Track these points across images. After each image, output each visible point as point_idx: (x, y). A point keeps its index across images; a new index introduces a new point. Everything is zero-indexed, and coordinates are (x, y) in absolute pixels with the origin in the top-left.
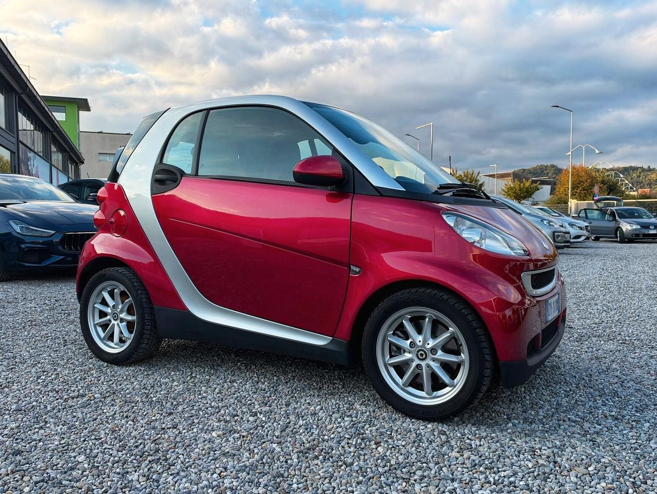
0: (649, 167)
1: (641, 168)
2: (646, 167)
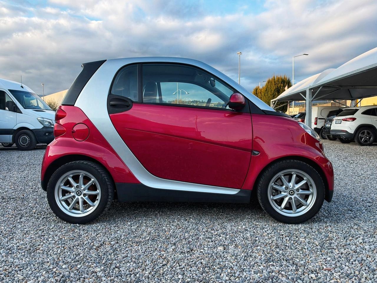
0: (202, 101)
1: (199, 101)
2: (201, 101)
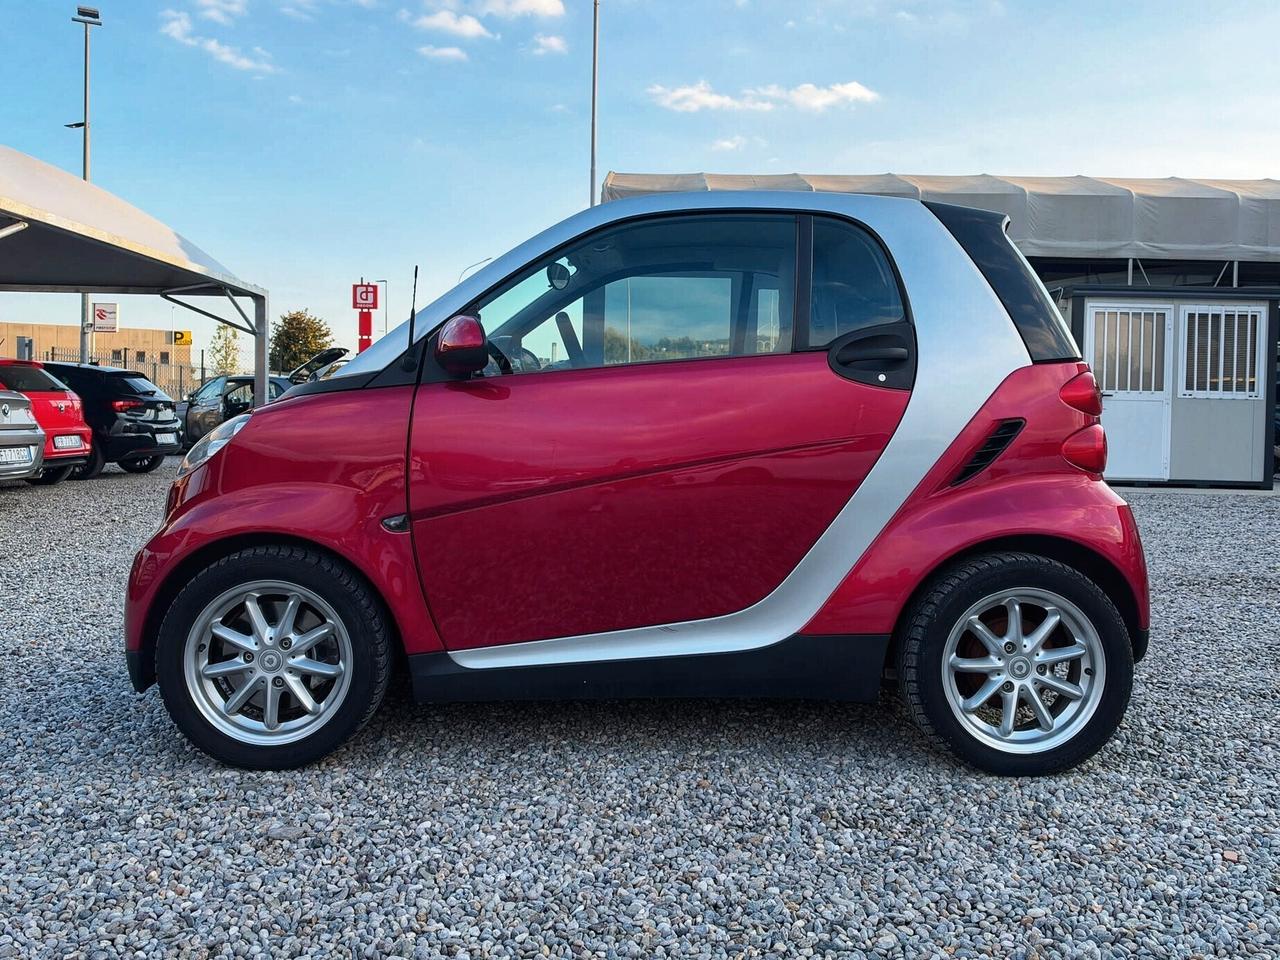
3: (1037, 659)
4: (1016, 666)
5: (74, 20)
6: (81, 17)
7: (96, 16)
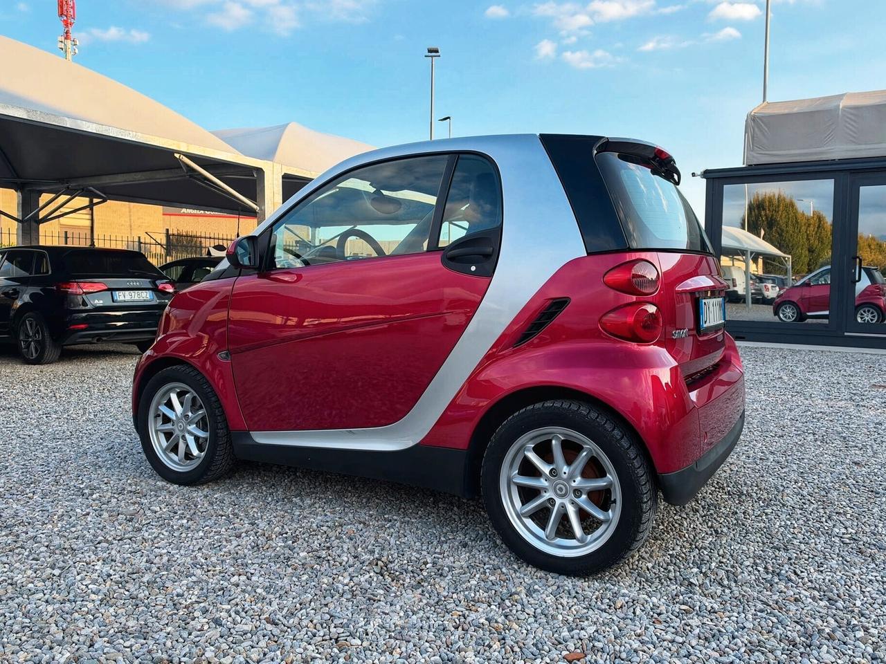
3: (573, 484)
4: (557, 487)
5: (426, 56)
6: (430, 54)
7: (437, 51)
